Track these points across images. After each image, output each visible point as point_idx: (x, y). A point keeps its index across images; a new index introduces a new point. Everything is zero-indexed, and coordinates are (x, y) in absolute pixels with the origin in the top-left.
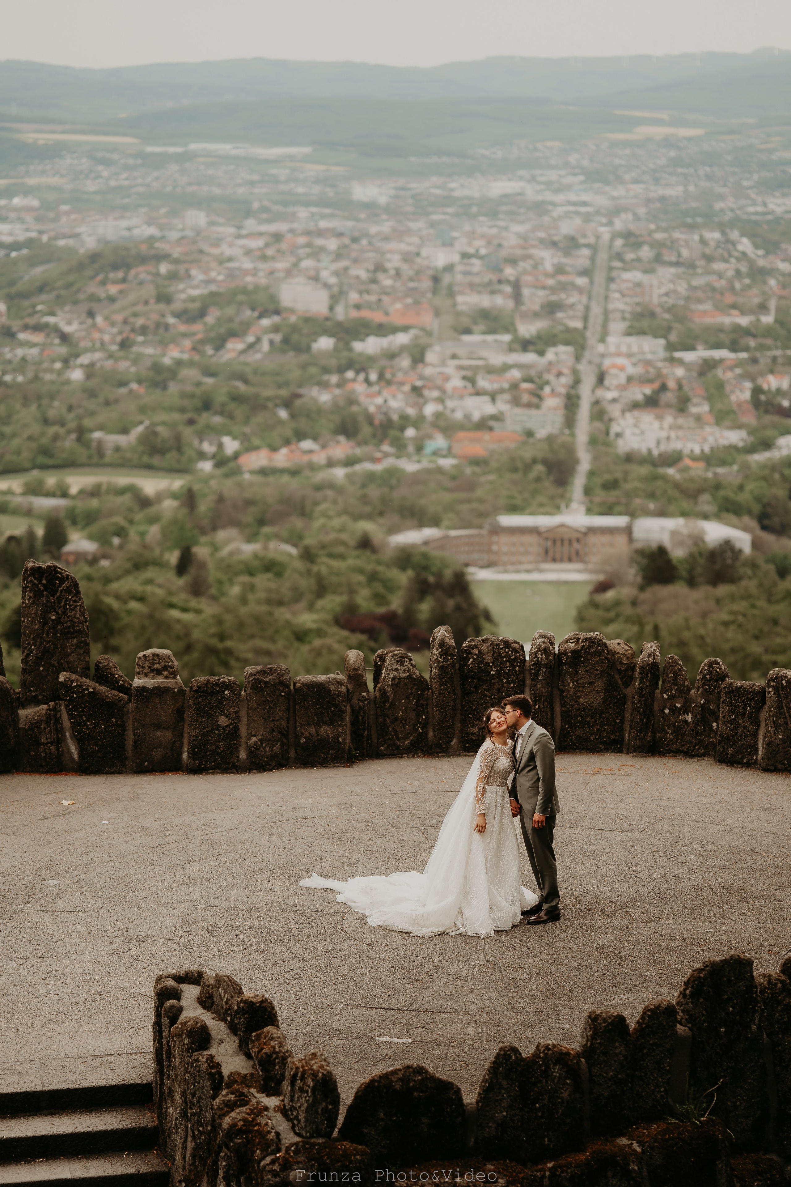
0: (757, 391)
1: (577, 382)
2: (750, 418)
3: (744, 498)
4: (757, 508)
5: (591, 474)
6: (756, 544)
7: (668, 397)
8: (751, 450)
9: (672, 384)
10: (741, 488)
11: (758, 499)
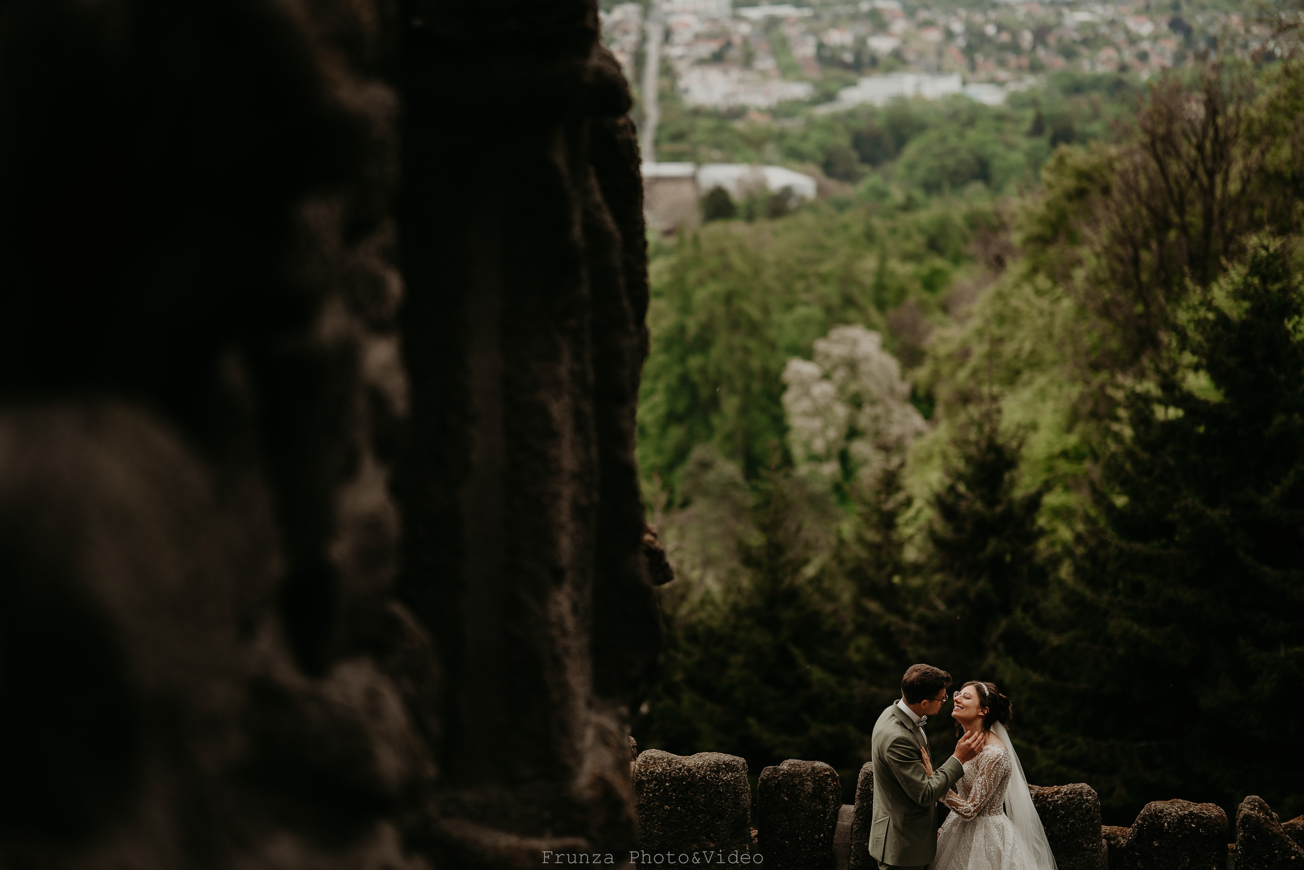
0: (821, 46)
1: (644, 39)
2: (815, 73)
3: (808, 147)
4: (820, 157)
5: (660, 128)
6: (820, 190)
7: (735, 53)
8: (815, 102)
9: (737, 40)
10: (804, 138)
11: (822, 148)
